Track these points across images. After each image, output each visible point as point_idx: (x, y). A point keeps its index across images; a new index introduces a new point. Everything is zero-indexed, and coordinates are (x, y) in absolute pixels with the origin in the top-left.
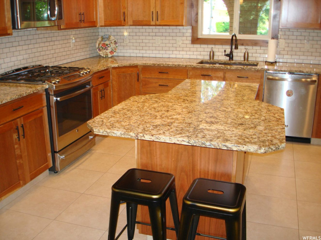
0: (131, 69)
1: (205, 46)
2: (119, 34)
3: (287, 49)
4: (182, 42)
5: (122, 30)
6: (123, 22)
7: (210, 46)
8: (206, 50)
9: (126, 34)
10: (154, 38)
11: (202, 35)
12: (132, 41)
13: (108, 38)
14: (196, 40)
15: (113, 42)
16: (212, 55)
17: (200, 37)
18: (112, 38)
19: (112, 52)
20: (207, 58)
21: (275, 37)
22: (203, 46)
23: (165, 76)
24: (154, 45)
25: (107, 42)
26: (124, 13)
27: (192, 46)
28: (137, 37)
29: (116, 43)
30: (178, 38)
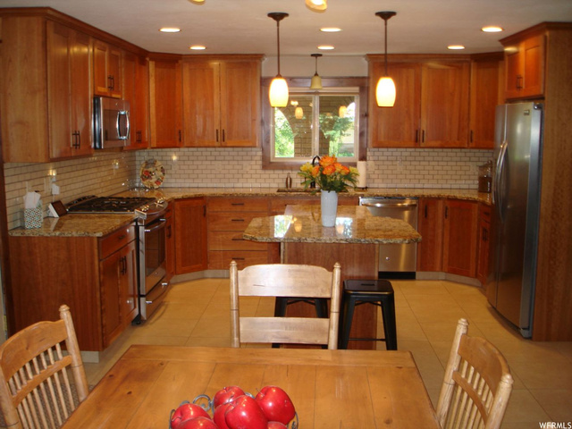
0: (196, 201)
1: (280, 172)
2: (165, 158)
3: (377, 172)
4: (250, 167)
5: (168, 154)
6: (178, 142)
7: (286, 172)
8: (281, 176)
9: (174, 158)
10: (213, 163)
11: (274, 158)
12: (182, 167)
13: (154, 164)
14: (268, 164)
15: (159, 168)
16: (289, 182)
17: (272, 160)
18: (159, 163)
19: (158, 182)
20: (283, 186)
21: (363, 158)
22: (277, 172)
23: (239, 208)
24: (213, 172)
25: (151, 169)
26: (180, 132)
27: (263, 172)
28: (191, 163)
29: (163, 170)
30: (245, 163)
